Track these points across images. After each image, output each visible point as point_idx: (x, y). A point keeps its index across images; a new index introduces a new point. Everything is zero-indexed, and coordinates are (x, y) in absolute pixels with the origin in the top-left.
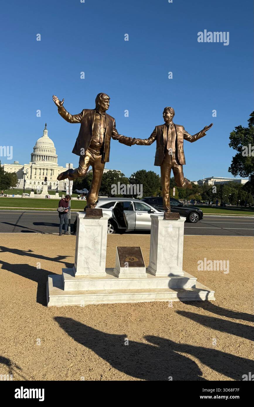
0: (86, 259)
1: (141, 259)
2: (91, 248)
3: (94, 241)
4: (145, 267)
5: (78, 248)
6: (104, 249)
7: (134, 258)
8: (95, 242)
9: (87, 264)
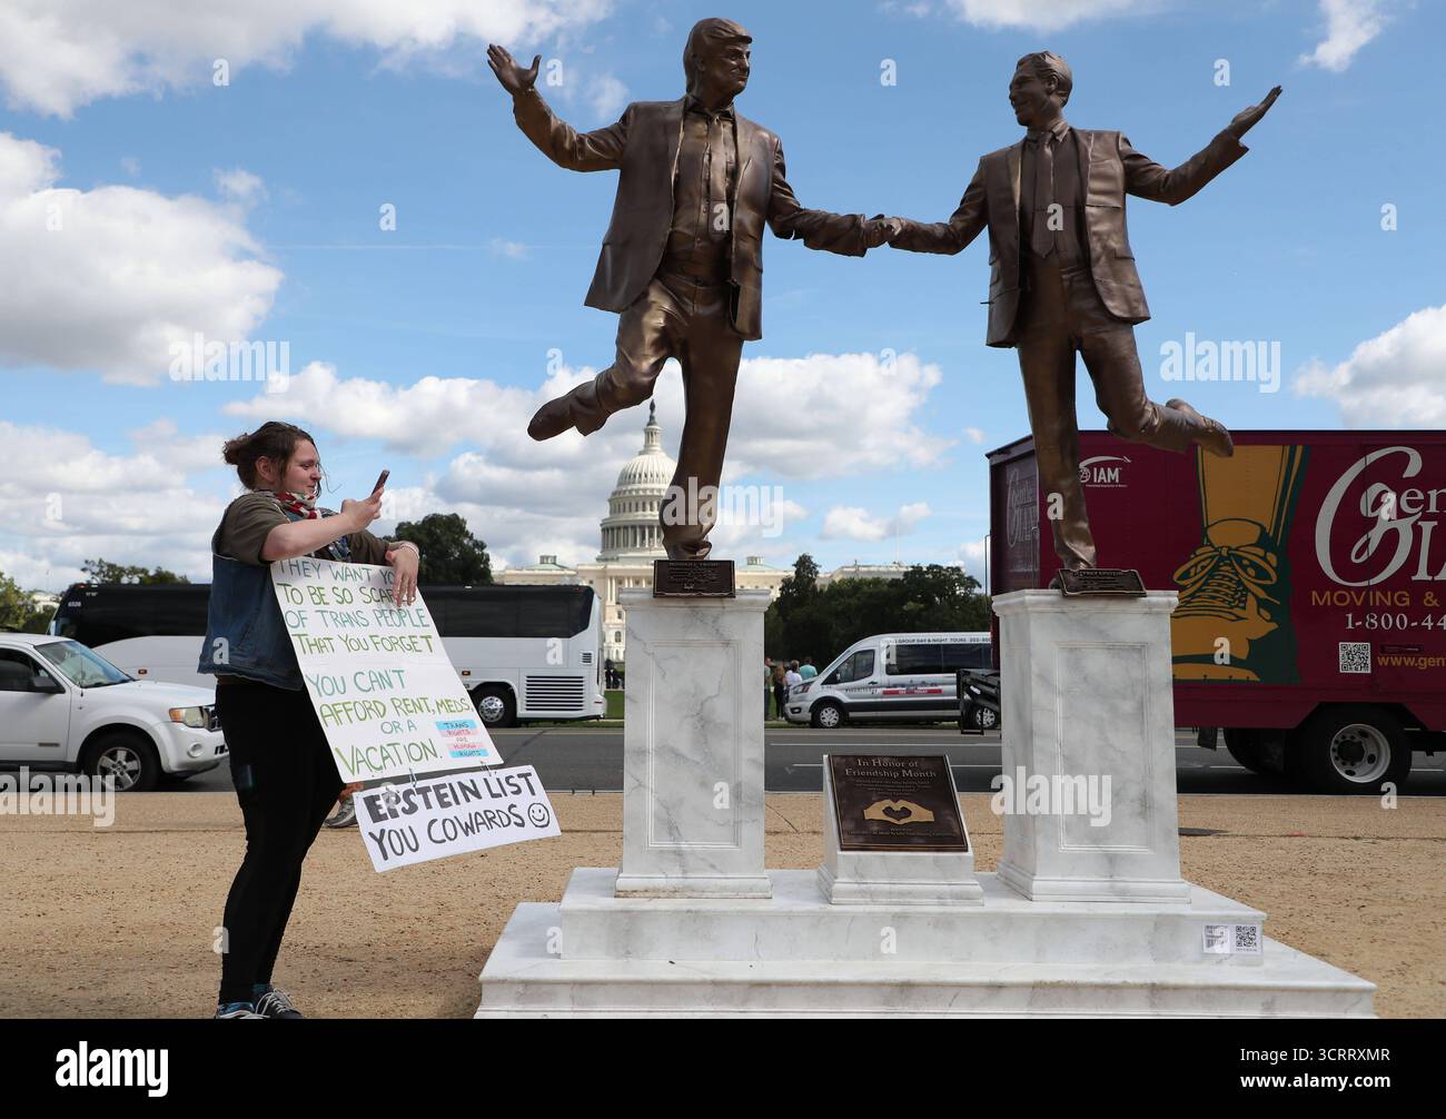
0: (667, 809)
1: (948, 812)
2: (689, 756)
3: (702, 719)
4: (970, 853)
5: (626, 756)
6: (754, 761)
7: (912, 807)
8: (704, 724)
9: (671, 834)
